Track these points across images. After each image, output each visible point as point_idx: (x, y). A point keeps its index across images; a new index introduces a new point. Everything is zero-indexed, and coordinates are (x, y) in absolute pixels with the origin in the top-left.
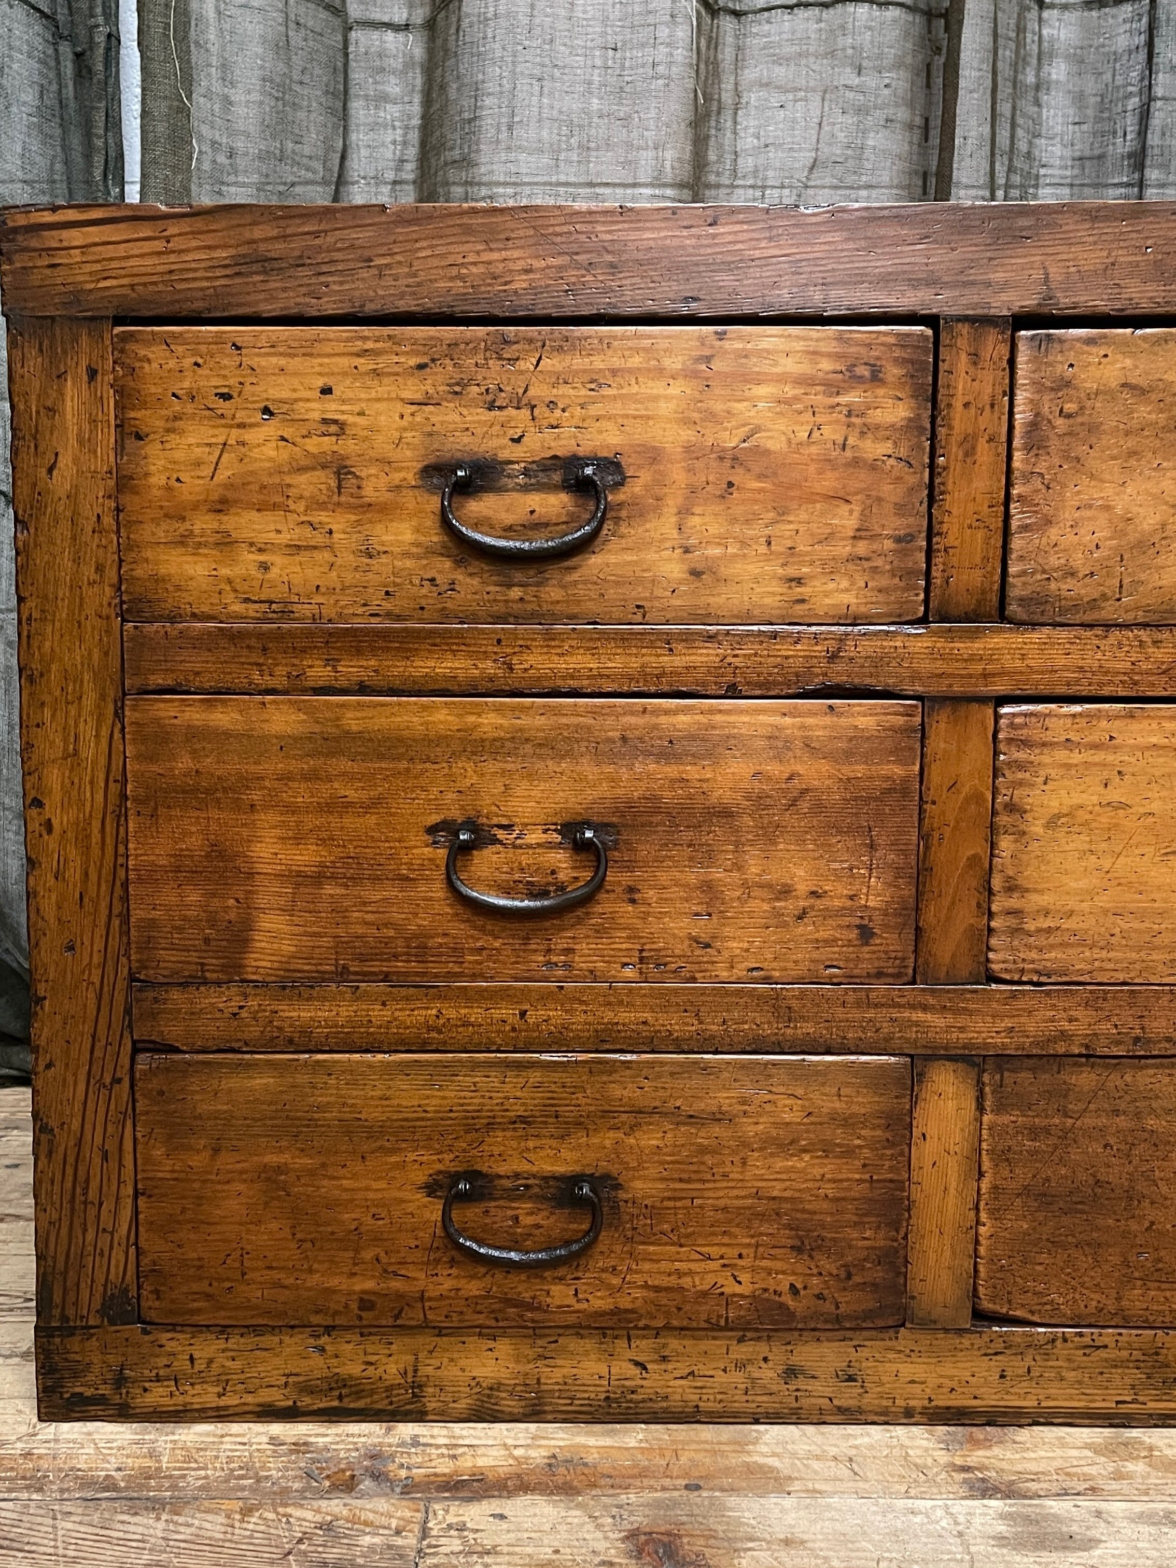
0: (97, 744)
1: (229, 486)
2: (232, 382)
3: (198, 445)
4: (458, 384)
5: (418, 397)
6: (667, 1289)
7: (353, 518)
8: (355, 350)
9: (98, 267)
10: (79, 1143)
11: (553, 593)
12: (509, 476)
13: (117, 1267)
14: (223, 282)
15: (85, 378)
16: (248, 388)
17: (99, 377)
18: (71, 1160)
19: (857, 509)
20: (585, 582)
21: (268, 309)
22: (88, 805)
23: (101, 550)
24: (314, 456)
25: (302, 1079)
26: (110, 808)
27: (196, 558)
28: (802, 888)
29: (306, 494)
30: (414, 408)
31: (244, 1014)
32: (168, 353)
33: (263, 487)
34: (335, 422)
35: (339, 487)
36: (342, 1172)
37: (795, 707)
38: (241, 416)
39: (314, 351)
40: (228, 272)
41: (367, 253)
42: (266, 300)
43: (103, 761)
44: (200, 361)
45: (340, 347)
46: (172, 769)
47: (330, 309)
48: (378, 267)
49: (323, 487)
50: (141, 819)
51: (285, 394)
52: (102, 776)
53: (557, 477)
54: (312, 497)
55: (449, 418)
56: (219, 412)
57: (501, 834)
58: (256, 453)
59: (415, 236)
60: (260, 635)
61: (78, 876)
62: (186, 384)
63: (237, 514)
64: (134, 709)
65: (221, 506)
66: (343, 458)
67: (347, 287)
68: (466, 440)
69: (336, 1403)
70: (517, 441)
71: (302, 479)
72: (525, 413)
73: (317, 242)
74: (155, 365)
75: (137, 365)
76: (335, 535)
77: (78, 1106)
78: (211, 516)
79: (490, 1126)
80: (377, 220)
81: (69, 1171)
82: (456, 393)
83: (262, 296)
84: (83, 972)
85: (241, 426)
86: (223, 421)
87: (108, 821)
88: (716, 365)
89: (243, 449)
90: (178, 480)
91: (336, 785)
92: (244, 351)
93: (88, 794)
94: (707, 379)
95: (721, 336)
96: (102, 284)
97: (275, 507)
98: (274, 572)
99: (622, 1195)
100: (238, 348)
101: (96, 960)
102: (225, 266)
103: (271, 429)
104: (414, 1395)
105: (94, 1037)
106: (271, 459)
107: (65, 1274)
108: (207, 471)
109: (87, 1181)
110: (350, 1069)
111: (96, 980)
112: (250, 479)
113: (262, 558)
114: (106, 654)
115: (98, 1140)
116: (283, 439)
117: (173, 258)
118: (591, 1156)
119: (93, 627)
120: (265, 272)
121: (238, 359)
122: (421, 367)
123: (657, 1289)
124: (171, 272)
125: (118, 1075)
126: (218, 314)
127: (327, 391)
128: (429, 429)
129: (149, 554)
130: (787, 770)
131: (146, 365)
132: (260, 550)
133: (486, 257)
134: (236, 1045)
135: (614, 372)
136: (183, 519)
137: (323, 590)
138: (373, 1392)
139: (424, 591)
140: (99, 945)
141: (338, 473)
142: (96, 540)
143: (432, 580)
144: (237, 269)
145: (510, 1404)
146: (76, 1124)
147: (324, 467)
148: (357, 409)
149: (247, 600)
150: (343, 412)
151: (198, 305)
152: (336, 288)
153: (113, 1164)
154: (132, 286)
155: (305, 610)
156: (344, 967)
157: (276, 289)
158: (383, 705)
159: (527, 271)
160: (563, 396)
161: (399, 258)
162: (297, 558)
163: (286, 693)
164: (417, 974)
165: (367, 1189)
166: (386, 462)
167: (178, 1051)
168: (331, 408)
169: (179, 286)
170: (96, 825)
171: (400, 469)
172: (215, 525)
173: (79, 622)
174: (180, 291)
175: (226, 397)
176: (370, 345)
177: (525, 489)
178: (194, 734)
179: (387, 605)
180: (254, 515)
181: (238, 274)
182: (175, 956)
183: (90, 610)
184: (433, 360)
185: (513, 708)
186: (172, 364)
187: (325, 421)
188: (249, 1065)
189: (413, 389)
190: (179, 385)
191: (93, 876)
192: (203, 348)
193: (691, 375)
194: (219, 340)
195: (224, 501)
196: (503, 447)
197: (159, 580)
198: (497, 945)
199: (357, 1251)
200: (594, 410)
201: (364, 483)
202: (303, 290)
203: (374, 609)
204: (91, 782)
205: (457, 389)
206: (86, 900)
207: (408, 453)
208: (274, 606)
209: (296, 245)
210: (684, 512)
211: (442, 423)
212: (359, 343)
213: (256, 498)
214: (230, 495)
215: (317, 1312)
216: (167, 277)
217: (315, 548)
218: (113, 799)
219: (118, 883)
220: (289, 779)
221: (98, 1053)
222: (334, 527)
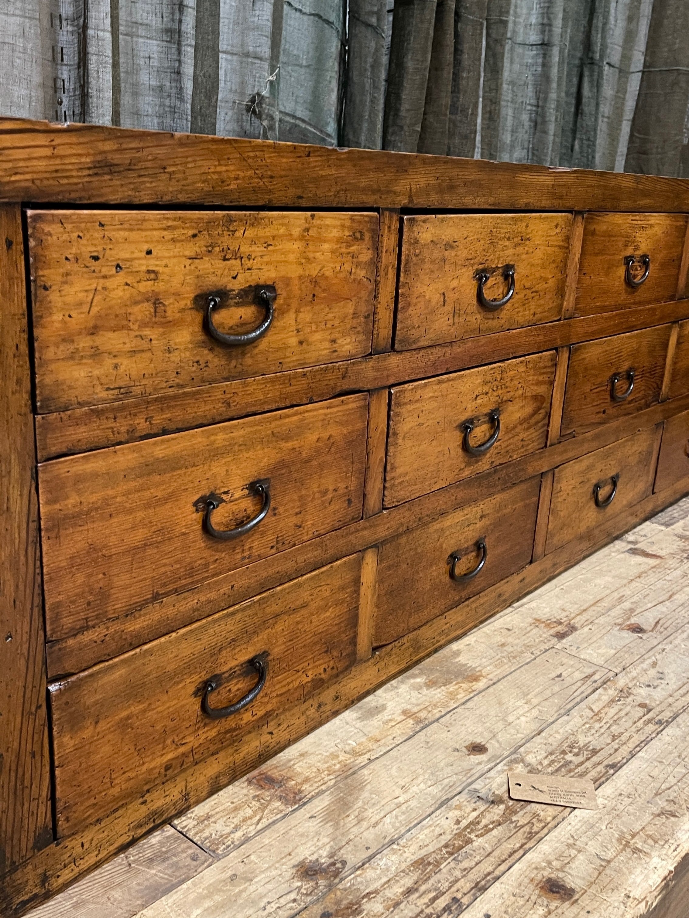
0: (21, 500)
1: (99, 317)
2: (99, 248)
3: (81, 291)
4: (210, 246)
5: (193, 254)
6: (285, 693)
7: (161, 330)
8: (164, 226)
9: (10, 165)
10: (18, 757)
11: (248, 360)
12: (231, 299)
13: (41, 816)
14: (88, 179)
15: (5, 247)
16: (108, 252)
17: (14, 247)
18: (14, 767)
19: (354, 303)
20: (260, 353)
21: (114, 198)
22: (17, 541)
23: (19, 369)
24: (143, 294)
25: (139, 663)
26: (30, 539)
27: (80, 366)
28: (331, 488)
29: (139, 318)
30: (191, 261)
31: (107, 638)
32: (62, 230)
33: (117, 316)
34: (153, 272)
35: (155, 312)
36: (158, 704)
37: (331, 403)
38: (105, 271)
39: (143, 227)
40: (91, 172)
41: (164, 163)
42: (111, 192)
43: (25, 510)
44: (81, 234)
45: (156, 225)
46: (66, 505)
47: (146, 200)
48: (170, 173)
49: (147, 313)
50: (50, 542)
51: (128, 256)
52: (24, 519)
53: (250, 298)
54: (142, 320)
55: (206, 266)
56: (93, 268)
57: (224, 497)
58: (113, 295)
59: (187, 154)
60: (113, 410)
61: (12, 589)
62: (74, 251)
63: (103, 335)
64: (44, 472)
65: (93, 331)
66: (158, 294)
67: (154, 184)
68: (214, 279)
69: (152, 825)
70: (234, 278)
71: (136, 309)
72: (238, 261)
73: (138, 155)
74: (55, 238)
75: (44, 237)
76: (153, 342)
77: (17, 733)
78: (89, 337)
79: (220, 650)
80: (169, 142)
81: (13, 774)
82: (209, 251)
83: (108, 190)
84: (17, 649)
85: (105, 277)
86: (95, 274)
87: (29, 548)
88: (311, 233)
89: (106, 293)
90: (70, 316)
91: (152, 491)
92: (106, 228)
93: (17, 535)
94: (307, 240)
95: (313, 216)
96: (13, 178)
97: (123, 328)
98: (122, 369)
99: (270, 658)
100: (103, 226)
101: (24, 639)
102: (89, 168)
103: (121, 278)
104: (186, 800)
105: (25, 687)
106: (121, 298)
107: (12, 839)
108: (85, 308)
109: (24, 775)
110: (160, 647)
111: (25, 652)
112: (110, 312)
113: (115, 361)
114: (25, 439)
115: (29, 746)
116: (127, 284)
117: (58, 161)
118: (259, 645)
119: (16, 422)
120: (111, 173)
121: (102, 233)
122: (194, 236)
123: (281, 695)
124: (57, 171)
125: (40, 703)
126: (85, 202)
127: (149, 252)
128: (197, 273)
129: (52, 367)
130: (328, 435)
131: (49, 238)
132: (115, 356)
133: (219, 169)
134: (103, 659)
135: (274, 237)
136: (73, 341)
137: (146, 376)
138: (168, 809)
139: (194, 369)
140: (26, 628)
141: (155, 303)
142: (16, 363)
143: (198, 362)
144: (96, 170)
145: (223, 780)
146: (16, 745)
147: (148, 301)
148: (164, 262)
149: (108, 389)
150: (157, 265)
151: (74, 195)
152: (148, 185)
153: (38, 757)
154: (33, 181)
155: (137, 390)
156: (157, 593)
157: (117, 186)
158: (173, 439)
159: (236, 179)
160: (254, 251)
161: (179, 167)
162: (134, 359)
163: (127, 442)
164: (189, 584)
165: (169, 708)
166: (177, 294)
167: (73, 674)
168: (152, 263)
169: (62, 182)
170: (22, 552)
171: (184, 298)
172: (91, 343)
173: (7, 421)
174: (62, 185)
175: (96, 258)
176: (170, 223)
177: (237, 305)
178: (79, 479)
179: (177, 381)
180: (110, 334)
181: (96, 174)
182: (70, 619)
183: (13, 411)
184: (200, 232)
185: (231, 427)
186: (65, 237)
187: (149, 272)
188: (112, 667)
189: (191, 249)
190: (70, 251)
191: (21, 587)
192: (83, 225)
193: (302, 238)
194: (91, 220)
195: (96, 327)
196: (229, 282)
197: (57, 383)
198: (223, 555)
199: (164, 742)
200: (266, 259)
201: (168, 309)
202: (132, 186)
203: (171, 383)
204: (19, 527)
205: (210, 249)
206: (17, 603)
207: (188, 289)
208: (122, 390)
209: (128, 156)
210: (298, 311)
211: (204, 269)
212: (165, 222)
213: (112, 323)
214: (99, 323)
215: (146, 784)
216: (55, 175)
217: (143, 351)
218: (32, 533)
219: (37, 585)
220: (129, 494)
221: (28, 695)
222: (152, 337)
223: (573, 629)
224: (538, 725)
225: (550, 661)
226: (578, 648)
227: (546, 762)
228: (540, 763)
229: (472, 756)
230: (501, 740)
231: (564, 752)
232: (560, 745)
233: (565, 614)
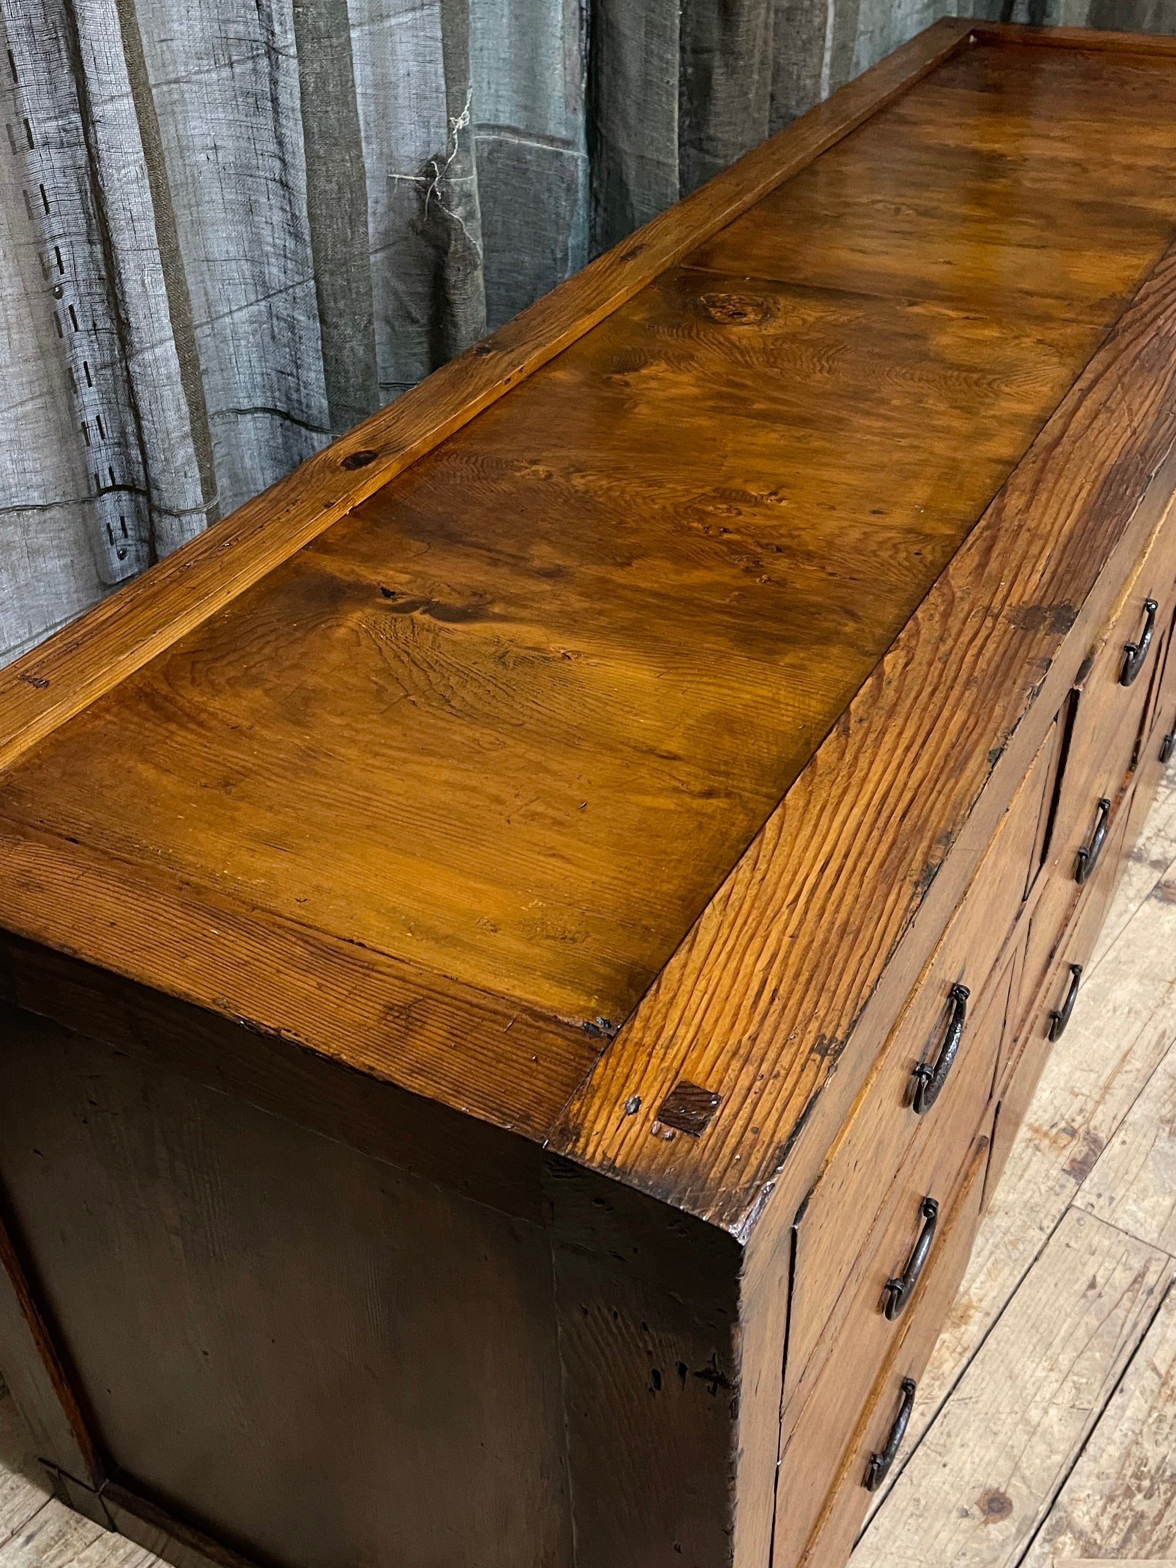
223: (1096, 1146)
224: (1080, 1425)
225: (1072, 1244)
226: (1112, 1199)
227: (1105, 1522)
228: (1098, 1527)
229: (991, 1526)
230: (1028, 1473)
231: (1129, 1493)
232: (1120, 1476)
233: (1078, 1103)
